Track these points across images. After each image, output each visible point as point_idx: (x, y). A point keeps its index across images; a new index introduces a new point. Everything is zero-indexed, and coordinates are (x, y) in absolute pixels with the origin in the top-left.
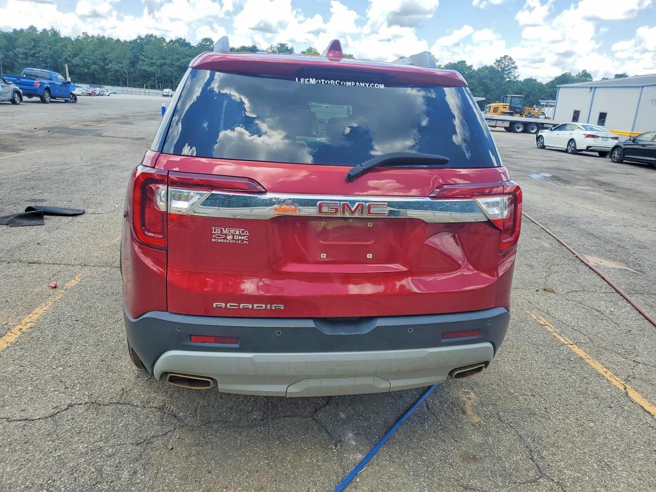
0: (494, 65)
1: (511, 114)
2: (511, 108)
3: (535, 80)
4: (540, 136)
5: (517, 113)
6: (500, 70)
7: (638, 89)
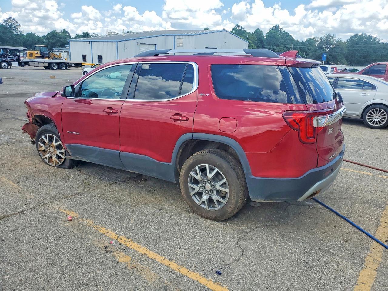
0: (3, 24)
1: (43, 58)
2: (41, 54)
3: (34, 34)
4: (85, 71)
5: (47, 57)
6: (8, 27)
7: (115, 43)
